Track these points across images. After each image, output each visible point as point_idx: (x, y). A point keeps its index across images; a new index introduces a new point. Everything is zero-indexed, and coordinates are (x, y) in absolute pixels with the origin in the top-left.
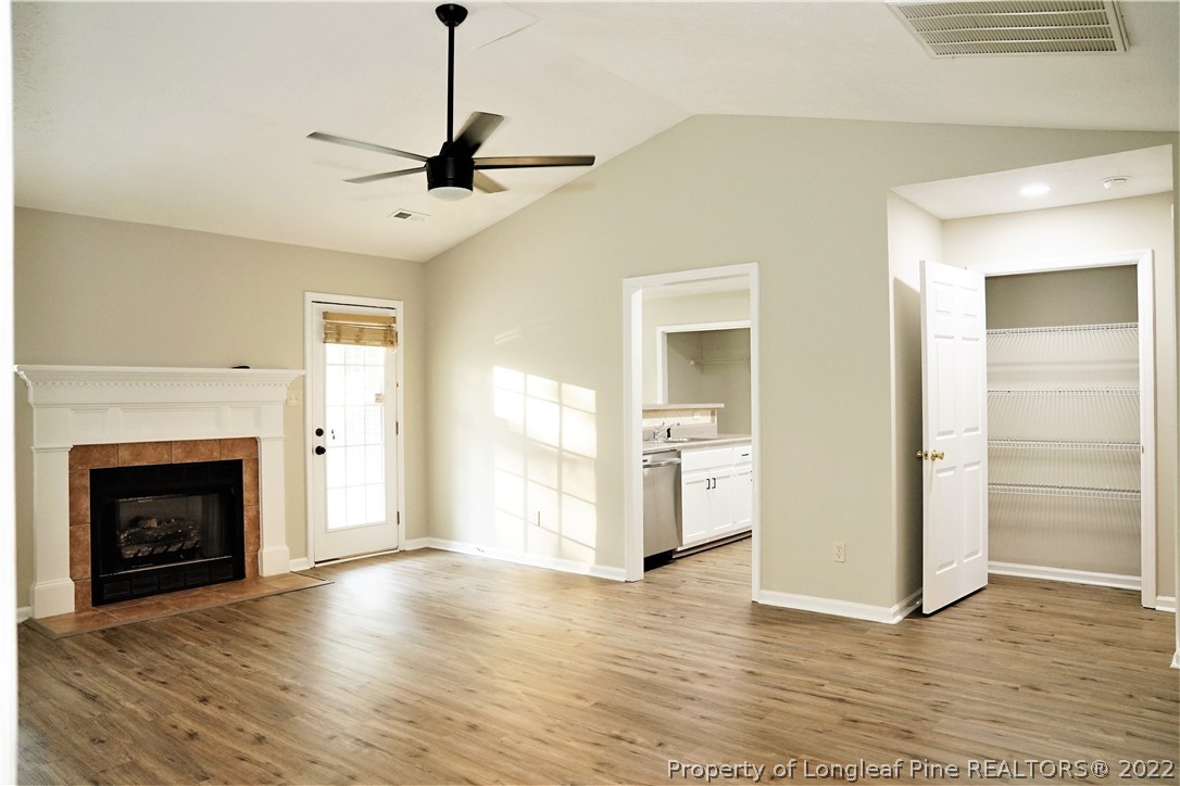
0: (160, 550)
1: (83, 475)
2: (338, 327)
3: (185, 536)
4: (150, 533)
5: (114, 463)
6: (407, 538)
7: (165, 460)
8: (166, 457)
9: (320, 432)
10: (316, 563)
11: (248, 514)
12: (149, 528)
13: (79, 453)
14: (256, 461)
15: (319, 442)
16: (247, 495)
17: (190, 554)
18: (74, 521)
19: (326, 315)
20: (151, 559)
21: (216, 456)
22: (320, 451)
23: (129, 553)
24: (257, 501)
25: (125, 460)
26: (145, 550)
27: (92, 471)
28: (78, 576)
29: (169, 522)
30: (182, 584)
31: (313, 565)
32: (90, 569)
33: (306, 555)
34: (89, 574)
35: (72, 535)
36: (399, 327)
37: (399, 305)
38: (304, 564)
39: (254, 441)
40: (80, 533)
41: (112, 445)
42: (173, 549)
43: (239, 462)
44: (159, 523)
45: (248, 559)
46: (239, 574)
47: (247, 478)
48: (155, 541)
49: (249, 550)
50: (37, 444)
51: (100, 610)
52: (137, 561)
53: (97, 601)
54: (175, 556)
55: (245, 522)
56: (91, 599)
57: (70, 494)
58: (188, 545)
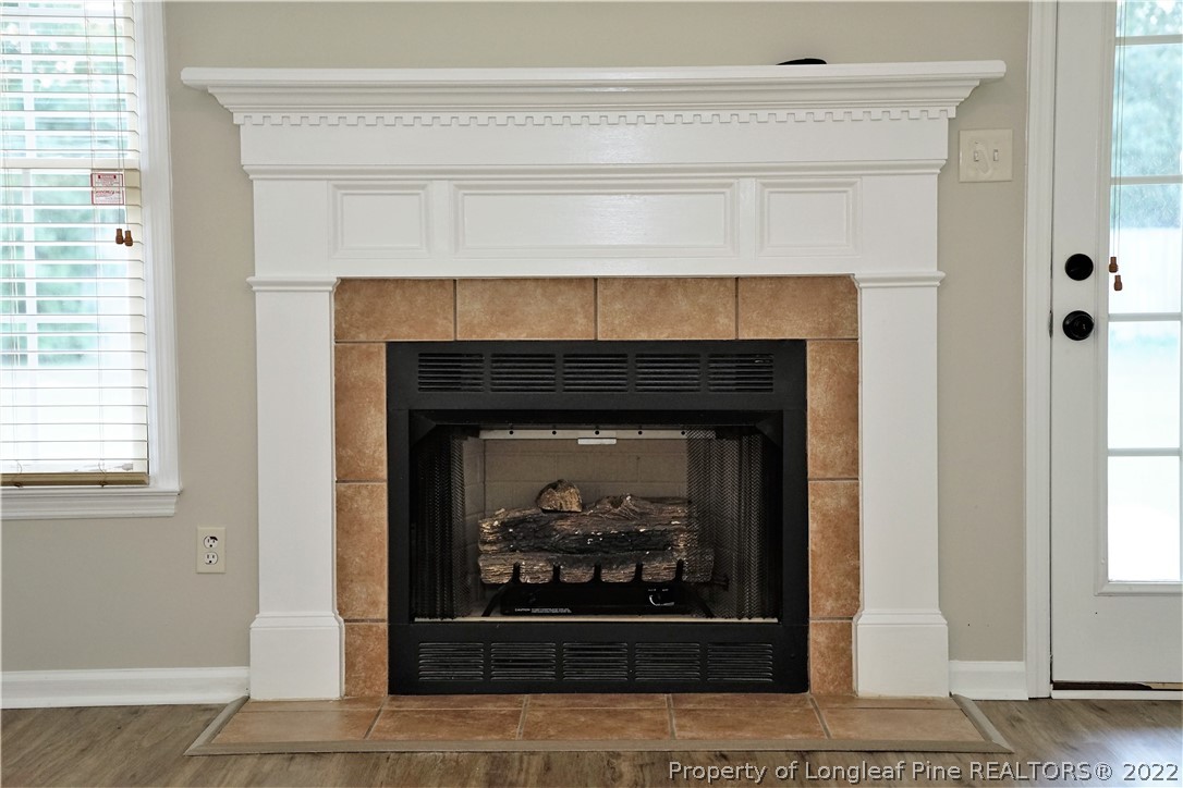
0: (580, 574)
1: (369, 356)
3: (658, 544)
4: (566, 525)
5: (444, 331)
8: (581, 321)
9: (1079, 267)
10: (1058, 686)
11: (821, 503)
12: (562, 514)
13: (356, 296)
14: (851, 346)
15: (1074, 296)
16: (819, 448)
17: (678, 594)
18: (346, 473)
20: (553, 594)
21: (723, 328)
22: (1079, 326)
23: (496, 570)
24: (851, 466)
25: (474, 324)
26: (536, 570)
27: (392, 347)
28: (356, 611)
29: (617, 502)
30: (621, 675)
31: (1045, 690)
32: (384, 598)
34: (384, 611)
35: (342, 505)
38: (1015, 681)
39: (840, 291)
40: (362, 502)
41: (441, 281)
42: (620, 575)
43: (800, 345)
44: (583, 506)
45: (817, 637)
46: (792, 677)
47: (818, 397)
48: (579, 550)
49: (821, 607)
50: (262, 273)
51: (412, 704)
52: (514, 596)
53: (403, 682)
54: (633, 596)
55: (812, 526)
56: (385, 675)
57: (339, 401)
58: (659, 570)
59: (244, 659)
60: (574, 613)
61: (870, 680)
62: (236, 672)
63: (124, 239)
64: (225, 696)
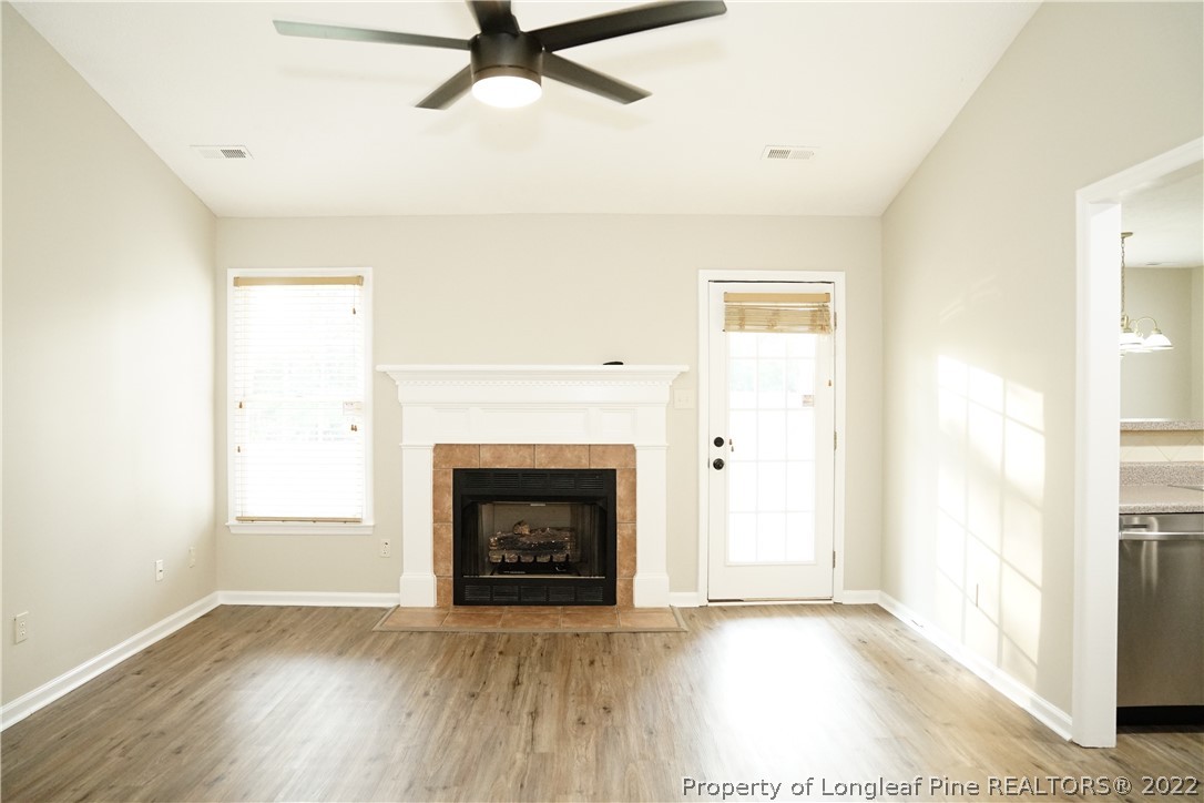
0: (528, 559)
1: (446, 474)
2: (742, 310)
3: (560, 547)
4: (524, 539)
5: (475, 464)
6: (845, 588)
7: (527, 465)
8: (528, 461)
9: (719, 442)
10: (710, 601)
11: (622, 532)
12: (523, 536)
13: (442, 451)
14: (633, 472)
15: (718, 453)
16: (621, 511)
17: (566, 567)
18: (436, 519)
19: (728, 297)
20: (518, 566)
21: (584, 464)
22: (719, 465)
23: (496, 557)
24: (633, 518)
25: (486, 461)
26: (511, 557)
27: (454, 470)
28: (441, 573)
29: (543, 530)
30: (543, 599)
31: (706, 603)
32: (452, 568)
33: (696, 590)
34: (451, 573)
35: (435, 532)
36: (838, 306)
37: (839, 278)
38: (694, 600)
39: (630, 450)
40: (443, 531)
41: (474, 445)
42: (544, 559)
43: (615, 470)
44: (530, 532)
45: (620, 585)
46: (610, 599)
47: (621, 491)
48: (527, 549)
49: (622, 573)
50: (405, 442)
51: (462, 610)
52: (503, 567)
53: (459, 599)
54: (550, 567)
55: (618, 541)
56: (452, 598)
57: (434, 491)
58: (559, 557)
59: (398, 591)
60: (527, 573)
61: (640, 601)
62: (395, 595)
63: (354, 429)
64: (392, 605)
